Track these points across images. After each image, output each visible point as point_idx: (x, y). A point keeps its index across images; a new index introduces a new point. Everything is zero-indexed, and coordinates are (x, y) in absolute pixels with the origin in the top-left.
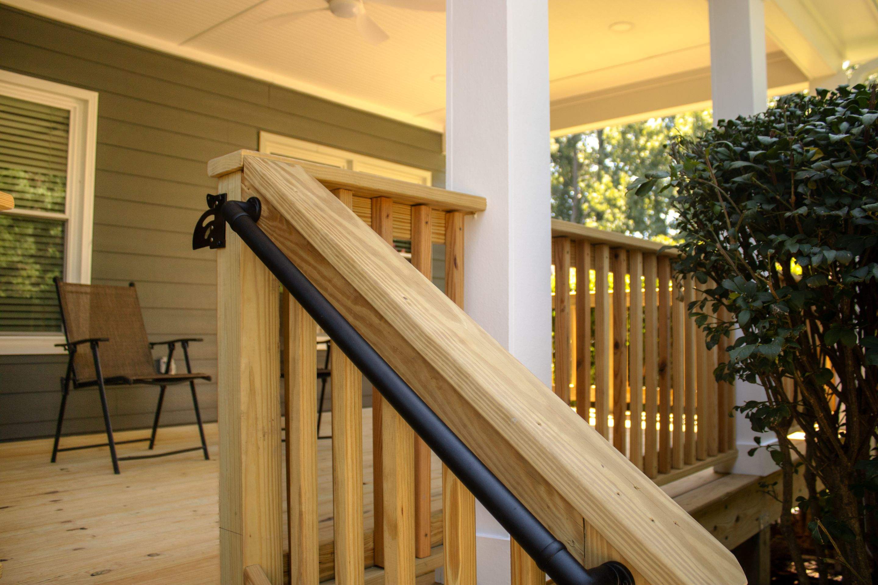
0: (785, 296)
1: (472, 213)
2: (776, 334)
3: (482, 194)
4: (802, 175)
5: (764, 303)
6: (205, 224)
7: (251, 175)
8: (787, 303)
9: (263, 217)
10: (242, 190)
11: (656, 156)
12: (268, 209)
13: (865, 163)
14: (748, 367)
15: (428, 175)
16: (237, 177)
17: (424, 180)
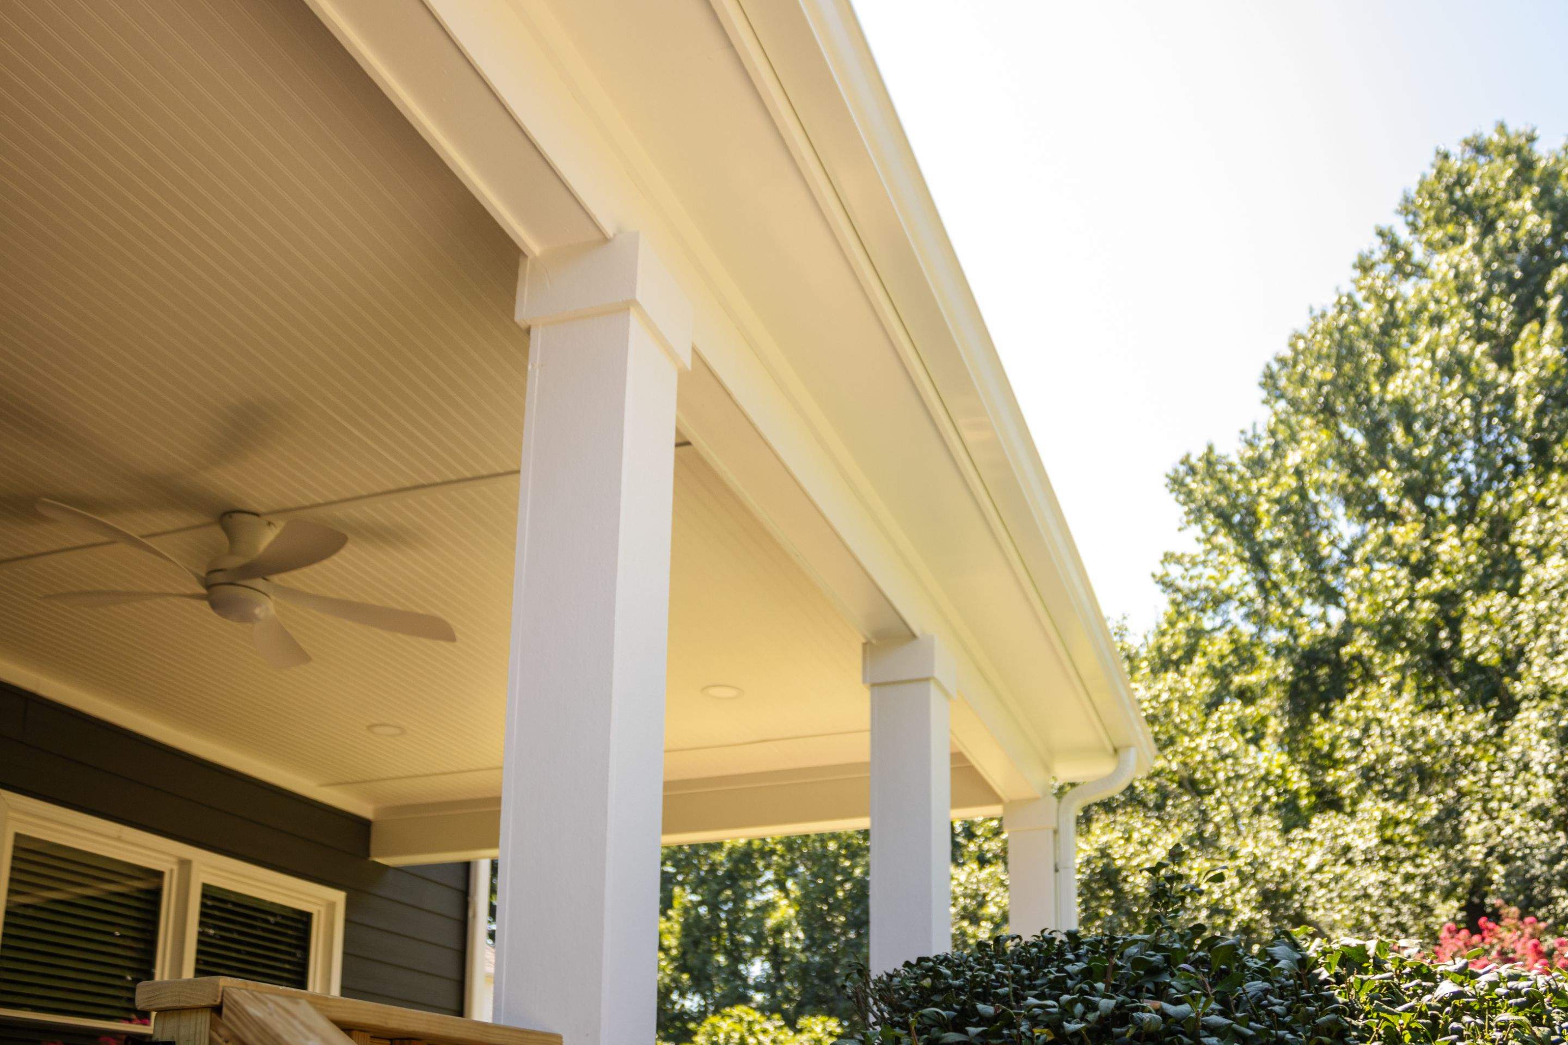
3: (556, 1030)
11: (736, 862)
15: (339, 897)
16: (204, 1019)
17: (331, 906)
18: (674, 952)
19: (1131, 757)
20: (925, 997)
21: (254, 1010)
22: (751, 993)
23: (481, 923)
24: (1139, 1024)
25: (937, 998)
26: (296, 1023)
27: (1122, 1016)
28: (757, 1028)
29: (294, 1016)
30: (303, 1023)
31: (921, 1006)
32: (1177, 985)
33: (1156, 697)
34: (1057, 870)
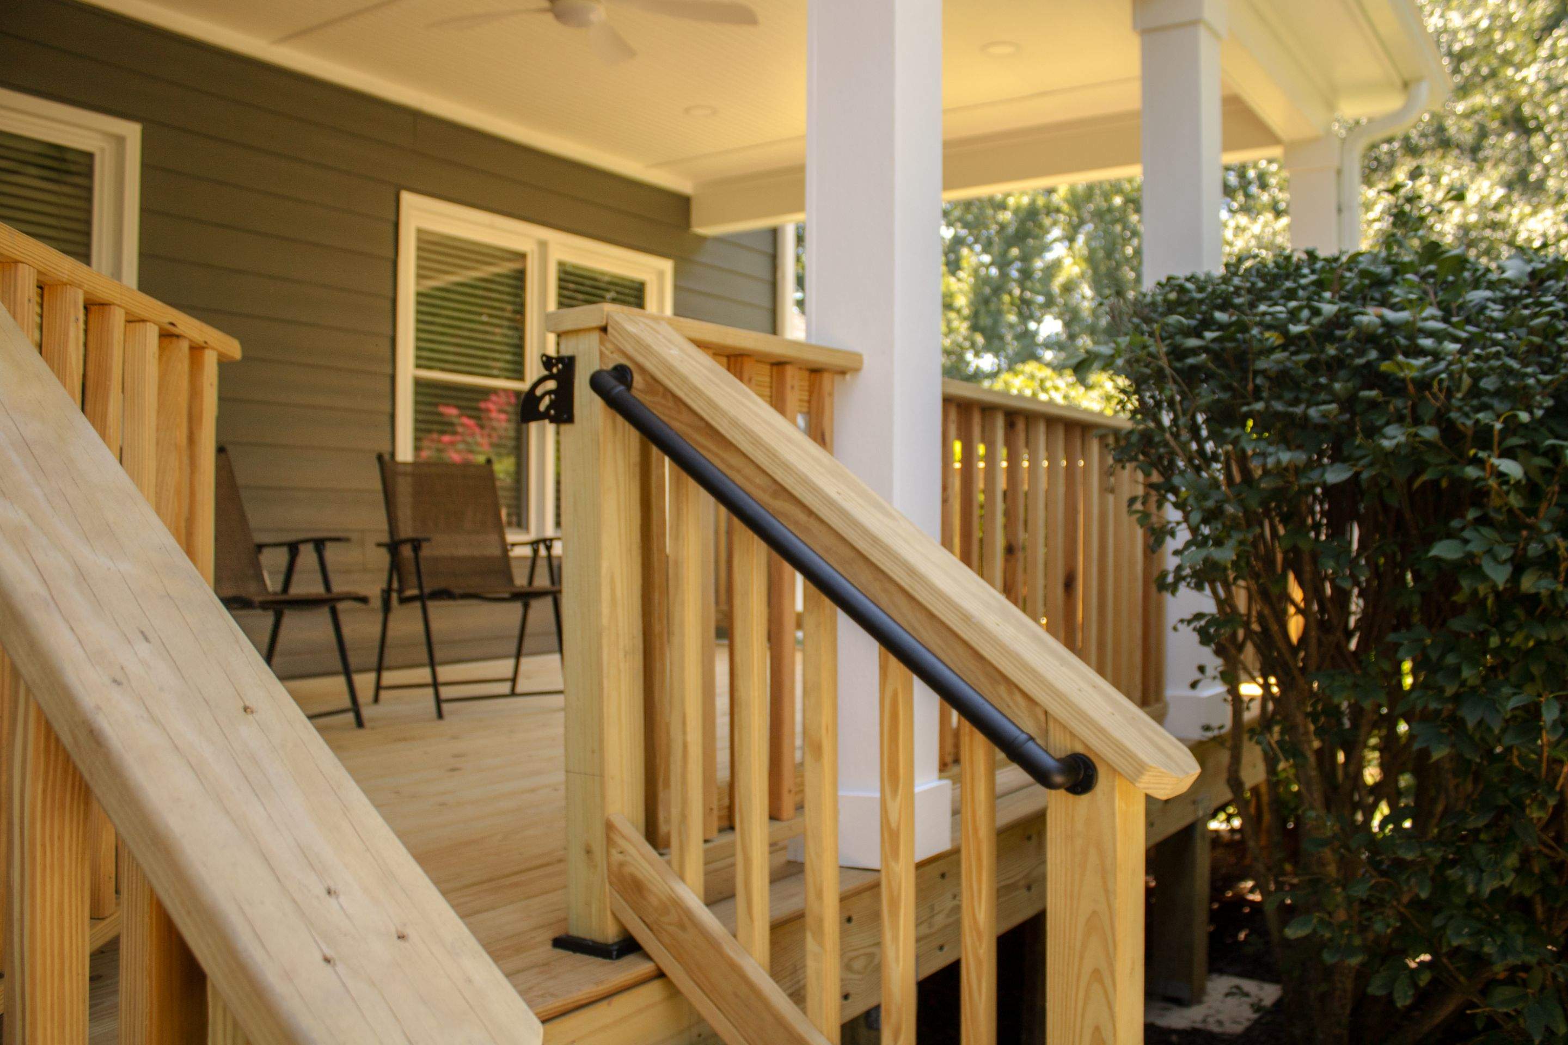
0: (1239, 495)
1: (843, 373)
2: (1229, 536)
3: (859, 350)
4: (1262, 364)
5: (1217, 502)
6: (539, 392)
7: (620, 338)
8: (1241, 502)
9: (637, 389)
10: (602, 354)
12: (644, 380)
13: (1323, 357)
14: (1195, 574)
15: (667, 266)
16: (595, 337)
17: (661, 274)
18: (966, 312)
19: (1424, 90)
20: (1171, 308)
21: (631, 328)
22: (1040, 351)
23: (790, 294)
24: (1359, 327)
25: (1181, 309)
26: (660, 337)
27: (1343, 320)
28: (1048, 384)
29: (659, 333)
30: (664, 337)
31: (1164, 315)
32: (1399, 293)
33: (1474, 27)
34: (1340, 210)
